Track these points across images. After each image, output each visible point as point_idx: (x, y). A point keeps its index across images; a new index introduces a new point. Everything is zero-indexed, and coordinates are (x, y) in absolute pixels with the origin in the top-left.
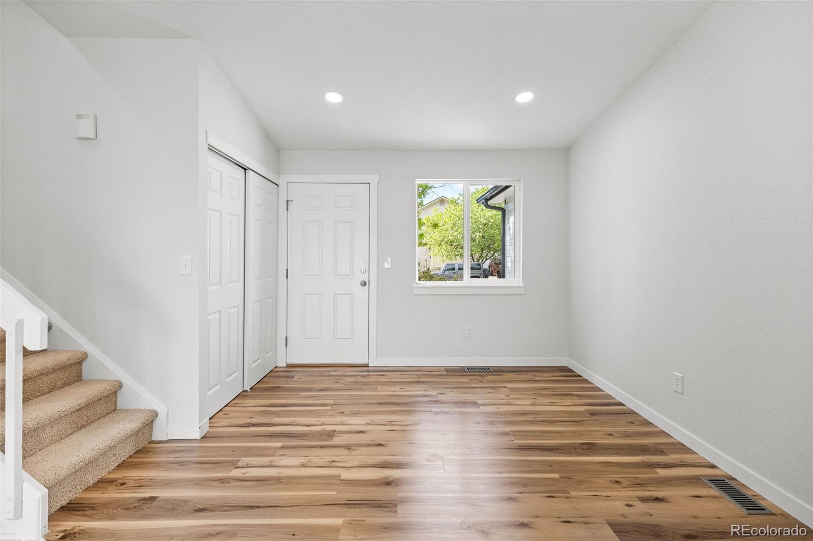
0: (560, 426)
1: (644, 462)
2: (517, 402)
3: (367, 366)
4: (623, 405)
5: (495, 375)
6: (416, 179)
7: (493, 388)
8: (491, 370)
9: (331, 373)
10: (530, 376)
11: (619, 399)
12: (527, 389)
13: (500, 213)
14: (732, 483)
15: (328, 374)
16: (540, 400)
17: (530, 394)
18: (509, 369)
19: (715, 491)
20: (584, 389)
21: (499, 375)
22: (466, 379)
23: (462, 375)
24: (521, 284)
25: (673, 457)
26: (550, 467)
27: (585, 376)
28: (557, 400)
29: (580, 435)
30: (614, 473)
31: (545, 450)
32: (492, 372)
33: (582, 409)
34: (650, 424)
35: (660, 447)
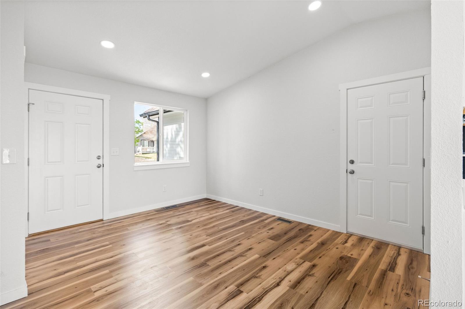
0: (228, 218)
1: (260, 221)
2: (204, 215)
3: (102, 220)
4: (238, 206)
5: (181, 208)
6: (135, 102)
7: (188, 213)
8: (178, 206)
9: (80, 230)
10: (196, 205)
11: (236, 205)
12: (202, 210)
13: (156, 124)
14: (281, 218)
15: (78, 231)
16: (211, 212)
17: (205, 211)
18: (185, 204)
19: (280, 222)
20: (221, 204)
21: (183, 207)
22: (171, 213)
23: (168, 211)
24: (188, 161)
25: (264, 217)
26: (239, 231)
27: (217, 200)
28: (217, 210)
29: (236, 219)
30: (257, 226)
31: (232, 227)
32: (178, 207)
33: (228, 211)
34: (250, 210)
35: (260, 215)
